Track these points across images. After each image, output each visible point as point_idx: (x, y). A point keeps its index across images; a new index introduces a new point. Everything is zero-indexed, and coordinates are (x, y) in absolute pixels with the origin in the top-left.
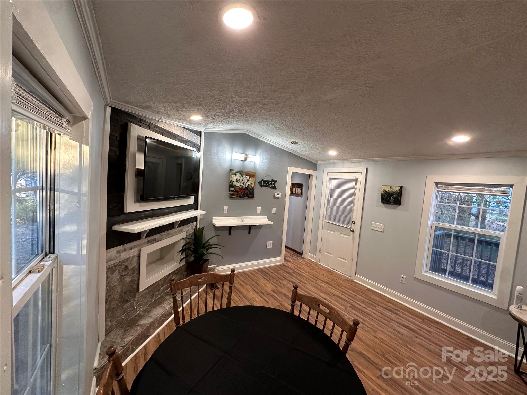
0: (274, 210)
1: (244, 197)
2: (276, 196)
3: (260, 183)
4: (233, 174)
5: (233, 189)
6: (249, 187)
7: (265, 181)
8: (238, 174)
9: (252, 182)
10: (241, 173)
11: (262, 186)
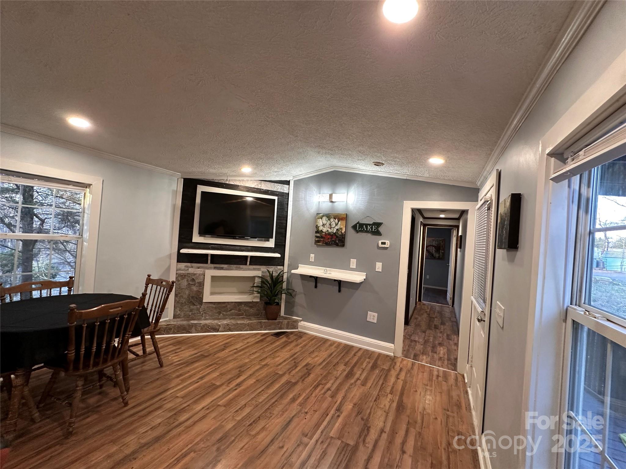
0: (379, 266)
1: (332, 244)
2: (380, 245)
3: (354, 227)
4: (318, 218)
5: (318, 235)
6: (337, 232)
7: (361, 225)
8: (324, 218)
9: (342, 227)
10: (329, 217)
11: (357, 232)
